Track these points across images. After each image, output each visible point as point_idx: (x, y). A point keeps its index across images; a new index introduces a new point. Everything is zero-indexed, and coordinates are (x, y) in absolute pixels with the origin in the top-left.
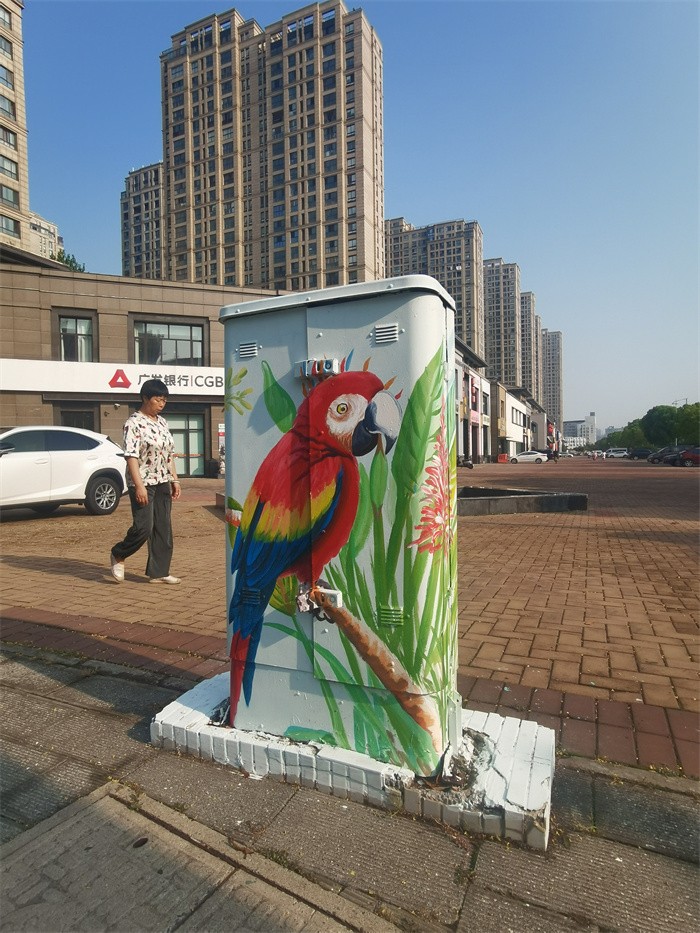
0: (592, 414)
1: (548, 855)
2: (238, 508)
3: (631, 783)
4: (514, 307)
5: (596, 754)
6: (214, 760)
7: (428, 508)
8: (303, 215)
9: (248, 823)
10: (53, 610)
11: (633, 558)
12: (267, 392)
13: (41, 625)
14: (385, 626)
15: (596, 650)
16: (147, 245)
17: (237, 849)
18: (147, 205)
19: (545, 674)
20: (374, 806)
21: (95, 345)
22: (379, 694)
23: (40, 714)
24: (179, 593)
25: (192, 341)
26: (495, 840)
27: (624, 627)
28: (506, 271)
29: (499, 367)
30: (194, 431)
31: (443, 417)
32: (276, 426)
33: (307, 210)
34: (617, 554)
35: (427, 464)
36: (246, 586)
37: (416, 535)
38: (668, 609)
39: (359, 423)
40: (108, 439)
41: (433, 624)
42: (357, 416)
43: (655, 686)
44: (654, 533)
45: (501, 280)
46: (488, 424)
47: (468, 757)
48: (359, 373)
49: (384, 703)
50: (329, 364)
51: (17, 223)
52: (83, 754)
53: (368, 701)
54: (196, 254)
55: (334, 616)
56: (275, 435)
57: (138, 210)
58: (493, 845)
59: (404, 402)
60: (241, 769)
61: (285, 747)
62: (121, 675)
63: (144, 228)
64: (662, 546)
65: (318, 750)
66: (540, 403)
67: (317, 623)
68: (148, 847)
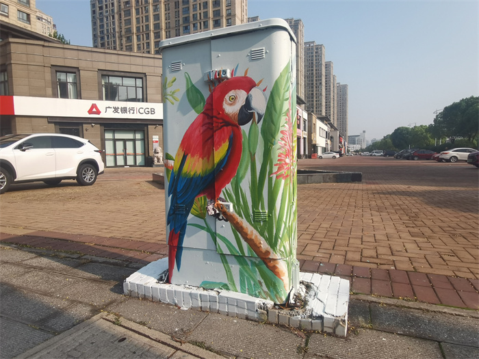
0: (364, 132)
1: (346, 339)
2: (172, 159)
3: (390, 305)
4: (321, 70)
5: (371, 292)
6: (160, 301)
7: (282, 154)
8: (200, 14)
9: (182, 329)
10: (62, 232)
11: (387, 204)
12: (188, 91)
13: (55, 239)
14: (257, 221)
15: (369, 246)
16: (107, 30)
17: (177, 341)
18: (106, 5)
19: (342, 258)
20: (252, 320)
21: (79, 89)
22: (254, 260)
23: (59, 282)
24: (134, 223)
25: (136, 87)
26: (318, 333)
27: (384, 235)
28: (317, 49)
29: (312, 105)
30: (138, 140)
31: (290, 103)
32: (193, 110)
33: (202, 11)
34: (379, 202)
35: (281, 129)
36: (177, 203)
37: (275, 169)
38: (407, 227)
39: (242, 106)
40: (89, 141)
41: (284, 220)
42: (241, 102)
43: (401, 262)
44: (398, 192)
45: (314, 54)
46: (306, 137)
47: (303, 294)
48: (242, 77)
49: (257, 265)
50: (225, 72)
51: (28, 15)
52: (86, 300)
53: (247, 264)
54: (137, 36)
55: (228, 217)
56: (193, 116)
57: (101, 8)
58: (318, 336)
59: (268, 93)
60: (176, 305)
61: (201, 292)
62: (104, 262)
63: (105, 19)
64: (403, 198)
65: (219, 293)
66: (335, 125)
67: (218, 222)
68: (126, 342)
